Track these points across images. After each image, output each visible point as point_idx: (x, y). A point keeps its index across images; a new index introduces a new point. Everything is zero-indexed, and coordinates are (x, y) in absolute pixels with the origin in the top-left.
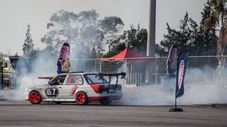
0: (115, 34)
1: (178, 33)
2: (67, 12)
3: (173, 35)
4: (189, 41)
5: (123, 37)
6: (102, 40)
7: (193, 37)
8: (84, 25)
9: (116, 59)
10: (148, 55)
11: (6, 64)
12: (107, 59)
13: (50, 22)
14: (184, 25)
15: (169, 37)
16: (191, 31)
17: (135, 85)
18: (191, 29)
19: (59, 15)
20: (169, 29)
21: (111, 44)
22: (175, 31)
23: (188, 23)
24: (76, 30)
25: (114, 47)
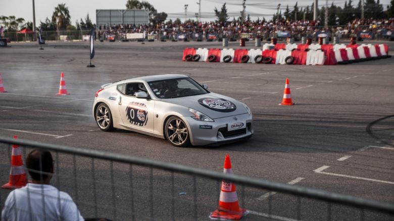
0: (22, 24)
1: (45, 24)
2: (4, 16)
4: (48, 27)
5: (25, 25)
6: (17, 26)
7: (49, 25)
8: (11, 20)
9: (22, 32)
10: (33, 30)
12: (19, 32)
14: (46, 21)
15: (42, 25)
17: (29, 41)
18: (48, 22)
22: (43, 23)
23: (48, 20)
24: (8, 22)
25: (22, 28)
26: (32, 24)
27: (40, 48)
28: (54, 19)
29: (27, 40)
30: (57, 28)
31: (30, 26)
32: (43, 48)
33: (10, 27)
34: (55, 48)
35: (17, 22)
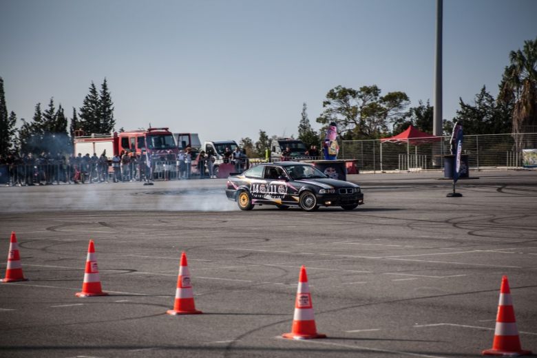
0: (400, 111)
1: (473, 109)
2: (344, 89)
3: (467, 111)
4: (485, 118)
5: (409, 115)
6: (385, 118)
7: (489, 113)
8: (364, 101)
9: (399, 140)
10: (434, 134)
11: (274, 148)
12: (388, 140)
13: (327, 100)
14: (481, 100)
15: (463, 114)
16: (487, 106)
17: (420, 169)
18: (487, 104)
19: (335, 91)
20: (462, 104)
21: (396, 123)
22: (469, 107)
23: (485, 97)
24: (355, 108)
25: (399, 125)
26: (430, 110)
27: (451, 191)
28: (506, 94)
29: (413, 166)
30: (515, 123)
31: (425, 118)
32: (457, 191)
33: (362, 122)
34: (499, 190)
35: (383, 106)
